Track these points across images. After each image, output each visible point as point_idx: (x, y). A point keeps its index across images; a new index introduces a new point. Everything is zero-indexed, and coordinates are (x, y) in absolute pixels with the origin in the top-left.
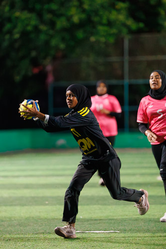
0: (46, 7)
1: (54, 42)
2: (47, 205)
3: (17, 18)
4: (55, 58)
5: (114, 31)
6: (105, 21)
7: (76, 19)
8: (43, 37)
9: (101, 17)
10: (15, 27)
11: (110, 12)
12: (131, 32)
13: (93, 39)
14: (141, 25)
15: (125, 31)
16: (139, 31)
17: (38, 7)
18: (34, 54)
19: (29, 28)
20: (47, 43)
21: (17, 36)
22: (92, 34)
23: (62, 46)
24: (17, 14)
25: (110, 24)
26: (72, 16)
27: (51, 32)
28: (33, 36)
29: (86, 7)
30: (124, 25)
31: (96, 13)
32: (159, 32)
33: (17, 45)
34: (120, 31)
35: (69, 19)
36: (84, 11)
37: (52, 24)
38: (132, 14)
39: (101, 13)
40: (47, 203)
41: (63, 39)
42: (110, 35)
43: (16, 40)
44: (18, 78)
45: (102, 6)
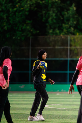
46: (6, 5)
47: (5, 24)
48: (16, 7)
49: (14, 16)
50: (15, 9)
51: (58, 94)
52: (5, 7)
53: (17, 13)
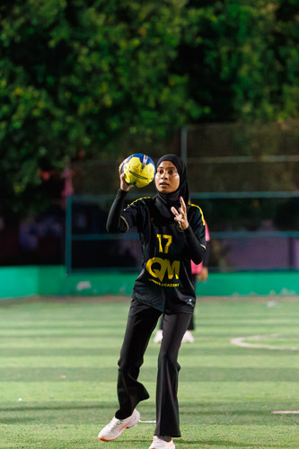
0: (63, 80)
1: (73, 134)
2: (63, 380)
3: (18, 97)
4: (75, 159)
5: (165, 118)
6: (152, 104)
7: (108, 101)
8: (57, 126)
9: (147, 98)
10: (14, 111)
11: (160, 91)
12: (191, 120)
13: (133, 130)
14: (207, 110)
15: (182, 119)
16: (203, 120)
17: (50, 80)
18: (43, 151)
19: (36, 113)
20: (64, 135)
21: (17, 125)
22: (132, 123)
23: (87, 141)
24: (19, 91)
25: (159, 108)
26: (102, 96)
27: (70, 119)
28: (42, 124)
29: (124, 81)
30: (181, 110)
31: (139, 90)
32: (233, 121)
33: (17, 139)
34: (175, 120)
35: (97, 100)
36: (120, 88)
37: (72, 108)
38: (193, 93)
39: (146, 90)
40: (64, 377)
41: (88, 131)
42: (159, 124)
43: (16, 131)
44: (18, 189)
45: (148, 81)
46: (106, 29)
47: (104, 87)
48: (139, 36)
49: (133, 64)
50: (136, 42)
51: (271, 304)
52: (106, 35)
53: (142, 55)
